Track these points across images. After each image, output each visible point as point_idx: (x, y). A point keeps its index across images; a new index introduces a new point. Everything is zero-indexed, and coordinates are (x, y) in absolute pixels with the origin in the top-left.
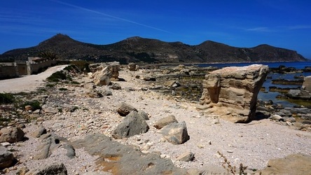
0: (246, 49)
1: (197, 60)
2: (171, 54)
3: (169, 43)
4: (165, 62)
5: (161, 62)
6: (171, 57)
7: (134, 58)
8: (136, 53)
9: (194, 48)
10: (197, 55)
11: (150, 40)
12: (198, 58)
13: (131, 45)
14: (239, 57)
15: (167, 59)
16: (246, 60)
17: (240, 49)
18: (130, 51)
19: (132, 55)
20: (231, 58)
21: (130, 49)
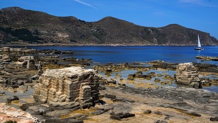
0: (153, 29)
1: (93, 41)
2: (61, 31)
3: (60, 18)
4: (52, 42)
5: (46, 42)
6: (60, 35)
7: (10, 35)
8: (14, 29)
9: (90, 25)
10: (94, 34)
11: (34, 12)
12: (94, 38)
13: (8, 18)
14: (144, 38)
15: (55, 38)
16: (152, 42)
17: (146, 29)
18: (5, 26)
19: (8, 31)
20: (134, 39)
21: (6, 23)
